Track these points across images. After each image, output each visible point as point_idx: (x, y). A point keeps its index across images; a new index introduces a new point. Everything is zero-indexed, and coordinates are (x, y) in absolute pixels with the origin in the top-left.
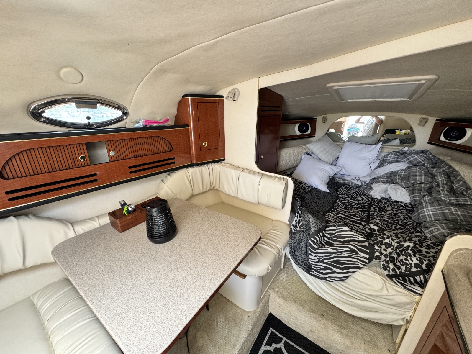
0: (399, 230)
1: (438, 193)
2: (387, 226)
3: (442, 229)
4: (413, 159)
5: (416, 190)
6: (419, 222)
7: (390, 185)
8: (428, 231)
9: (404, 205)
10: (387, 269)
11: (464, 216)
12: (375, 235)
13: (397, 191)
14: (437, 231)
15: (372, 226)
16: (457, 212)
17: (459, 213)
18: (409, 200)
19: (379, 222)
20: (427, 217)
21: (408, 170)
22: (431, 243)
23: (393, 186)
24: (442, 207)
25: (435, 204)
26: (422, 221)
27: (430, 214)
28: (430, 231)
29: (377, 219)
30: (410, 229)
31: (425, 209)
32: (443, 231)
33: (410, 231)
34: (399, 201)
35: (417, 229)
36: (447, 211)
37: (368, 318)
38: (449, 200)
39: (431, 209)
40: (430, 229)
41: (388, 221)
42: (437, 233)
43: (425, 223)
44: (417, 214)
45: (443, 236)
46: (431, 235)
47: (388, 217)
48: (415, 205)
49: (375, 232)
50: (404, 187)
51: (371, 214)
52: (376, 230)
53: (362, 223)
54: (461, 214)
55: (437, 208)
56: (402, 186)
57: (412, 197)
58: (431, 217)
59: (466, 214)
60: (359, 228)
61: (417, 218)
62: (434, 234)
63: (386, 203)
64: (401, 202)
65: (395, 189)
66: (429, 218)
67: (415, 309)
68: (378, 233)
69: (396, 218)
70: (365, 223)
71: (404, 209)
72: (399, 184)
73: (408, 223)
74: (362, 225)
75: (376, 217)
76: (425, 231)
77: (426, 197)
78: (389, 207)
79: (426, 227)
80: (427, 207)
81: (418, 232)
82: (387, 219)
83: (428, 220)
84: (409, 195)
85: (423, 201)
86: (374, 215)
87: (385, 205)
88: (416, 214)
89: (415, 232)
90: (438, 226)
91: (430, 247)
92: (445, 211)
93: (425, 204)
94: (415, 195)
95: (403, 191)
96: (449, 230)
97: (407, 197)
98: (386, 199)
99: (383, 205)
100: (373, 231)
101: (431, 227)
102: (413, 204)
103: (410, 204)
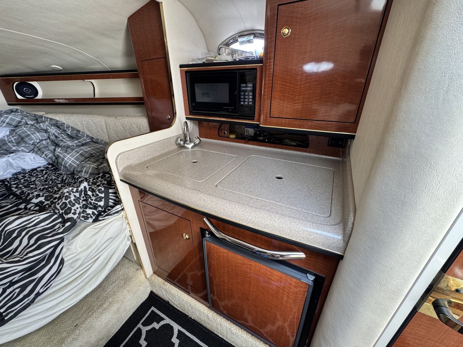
0: (63, 188)
1: (62, 142)
2: (49, 191)
3: (91, 165)
4: (9, 120)
5: (42, 148)
6: (71, 172)
7: (9, 156)
8: (83, 173)
9: (44, 168)
10: (89, 217)
11: (93, 149)
12: (47, 206)
13: (24, 158)
14: (89, 169)
15: (35, 201)
16: (87, 149)
17: (89, 149)
18: (44, 161)
19: (39, 193)
20: (73, 164)
21: (14, 133)
22: (93, 180)
23: (14, 156)
24: (76, 150)
25: (69, 151)
26: (73, 170)
27: (73, 160)
28: (85, 172)
29: (32, 193)
30: (70, 181)
31: (66, 159)
32: (93, 166)
33: (72, 182)
34: (36, 168)
35: (75, 178)
36: (82, 151)
37: (111, 269)
38: (75, 143)
39: (70, 156)
40: (84, 170)
41: (46, 187)
42: (90, 170)
43: (76, 170)
44: (64, 167)
45: (96, 170)
46: (88, 174)
47: (41, 185)
48: (54, 162)
49: (45, 204)
50: (28, 151)
51: (19, 194)
52: (44, 201)
53: (20, 207)
54: (91, 149)
55: (73, 153)
56: (23, 151)
57: (44, 156)
58: (76, 163)
59: (93, 148)
60: (22, 214)
61: (66, 170)
62: (89, 172)
63: (24, 177)
64: (39, 167)
65: (19, 157)
66: (75, 164)
67: (128, 223)
68: (49, 202)
69: (49, 182)
70: (24, 204)
71: (48, 171)
72: (19, 151)
73: (64, 178)
74: (21, 209)
75: (29, 192)
76: (82, 175)
77: (57, 149)
78: (31, 178)
79: (80, 172)
80: (65, 156)
81: (78, 178)
82: (42, 187)
83: (76, 166)
84: (41, 156)
85: (58, 154)
86: (24, 192)
87: (26, 179)
88: (62, 168)
89: (76, 180)
90: (87, 165)
91: (95, 183)
92: (80, 152)
93: (62, 155)
94: (45, 153)
95: (30, 155)
96: (95, 164)
97: (40, 160)
98: (20, 173)
99: (24, 180)
100: (41, 205)
101: (82, 169)
102: (51, 162)
103: (49, 164)
